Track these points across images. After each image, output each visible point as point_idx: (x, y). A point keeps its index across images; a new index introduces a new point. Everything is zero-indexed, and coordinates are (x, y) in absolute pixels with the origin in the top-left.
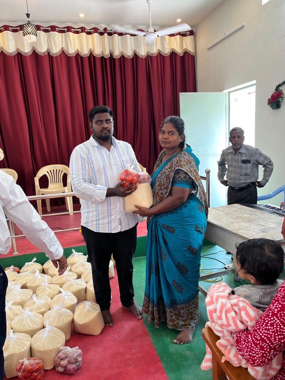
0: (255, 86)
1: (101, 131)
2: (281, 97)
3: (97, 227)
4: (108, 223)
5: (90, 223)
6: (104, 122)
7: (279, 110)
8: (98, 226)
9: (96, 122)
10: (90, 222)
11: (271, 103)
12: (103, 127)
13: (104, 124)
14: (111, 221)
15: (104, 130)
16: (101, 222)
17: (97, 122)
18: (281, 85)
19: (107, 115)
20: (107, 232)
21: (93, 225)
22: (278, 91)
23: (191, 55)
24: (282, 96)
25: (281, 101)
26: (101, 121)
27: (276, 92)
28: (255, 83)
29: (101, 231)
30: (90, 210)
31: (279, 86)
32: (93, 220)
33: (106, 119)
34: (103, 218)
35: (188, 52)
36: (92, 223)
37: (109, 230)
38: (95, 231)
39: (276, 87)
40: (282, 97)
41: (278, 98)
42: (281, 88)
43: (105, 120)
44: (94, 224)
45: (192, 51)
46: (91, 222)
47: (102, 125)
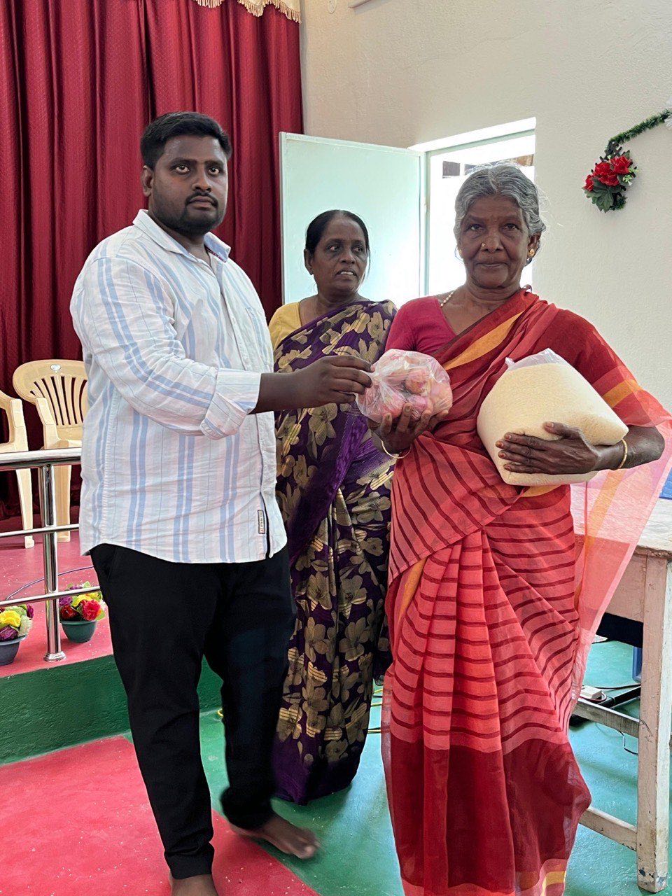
0: (534, 137)
1: (188, 202)
2: (629, 174)
3: (176, 544)
4: (222, 527)
5: (151, 531)
6: (202, 168)
7: (617, 212)
8: (181, 538)
9: (172, 168)
10: (147, 527)
11: (598, 188)
12: (198, 188)
13: (202, 176)
14: (231, 519)
15: (199, 197)
16: (193, 522)
17: (174, 167)
18: (628, 138)
19: (212, 147)
20: (218, 560)
21: (165, 536)
22: (618, 154)
23: (289, 18)
24: (631, 169)
25: (630, 183)
26: (192, 164)
27: (609, 157)
28: (534, 128)
29: (194, 560)
30: (150, 481)
31: (621, 139)
32: (162, 516)
33: (207, 158)
34: (206, 510)
35: (277, 6)
36: (158, 530)
37: (223, 555)
38: (172, 561)
39: (610, 142)
40: (633, 174)
41: (619, 174)
42: (625, 147)
43: (206, 162)
44: (167, 533)
45: (291, 7)
46: (154, 526)
47: (194, 179)
